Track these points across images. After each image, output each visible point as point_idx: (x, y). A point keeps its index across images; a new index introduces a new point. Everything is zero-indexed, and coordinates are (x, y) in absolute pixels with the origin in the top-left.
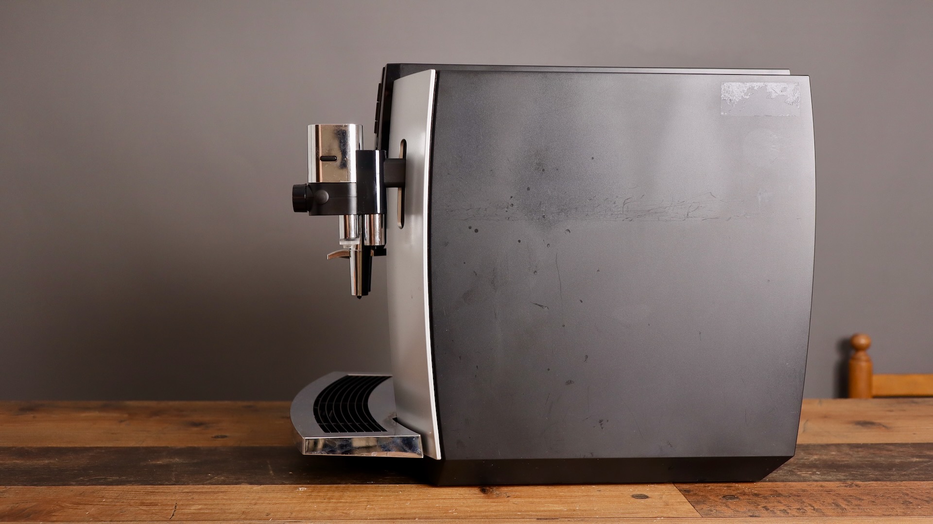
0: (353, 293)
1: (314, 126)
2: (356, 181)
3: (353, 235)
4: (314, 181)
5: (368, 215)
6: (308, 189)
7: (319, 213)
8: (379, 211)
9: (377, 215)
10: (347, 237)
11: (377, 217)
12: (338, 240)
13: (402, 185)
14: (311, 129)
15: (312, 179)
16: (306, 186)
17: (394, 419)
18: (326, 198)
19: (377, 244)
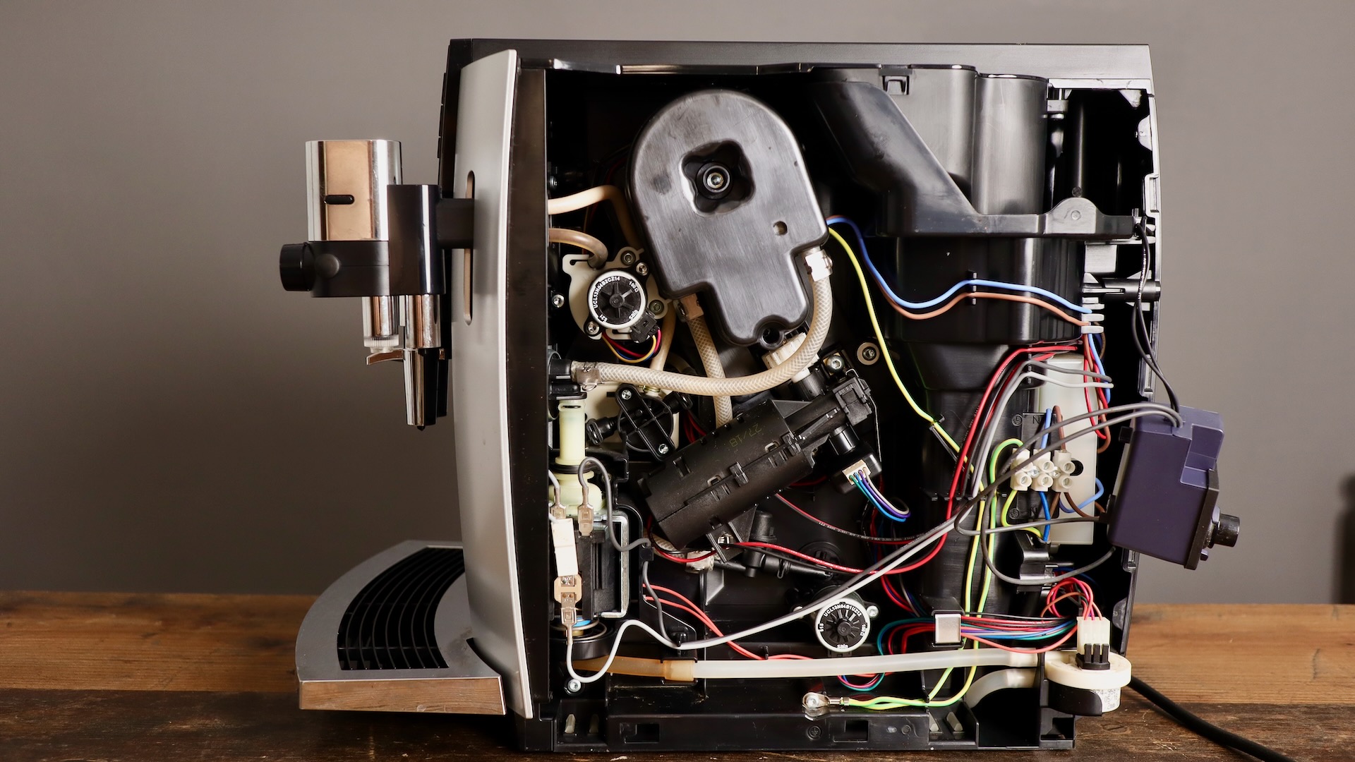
0: (410, 422)
1: (315, 144)
2: (388, 240)
3: (386, 329)
4: (318, 238)
5: (411, 297)
6: (307, 250)
7: (326, 292)
8: (429, 289)
9: (427, 296)
10: (376, 335)
11: (427, 300)
12: (362, 339)
13: (469, 244)
14: (311, 149)
15: (314, 235)
16: (305, 246)
17: (468, 641)
18: (336, 268)
19: (428, 345)
